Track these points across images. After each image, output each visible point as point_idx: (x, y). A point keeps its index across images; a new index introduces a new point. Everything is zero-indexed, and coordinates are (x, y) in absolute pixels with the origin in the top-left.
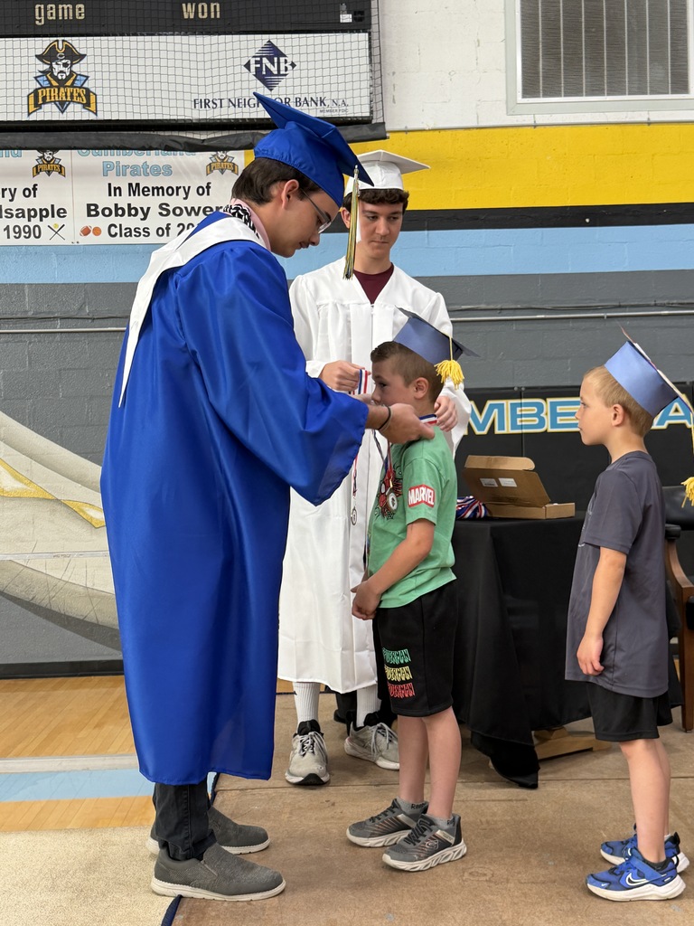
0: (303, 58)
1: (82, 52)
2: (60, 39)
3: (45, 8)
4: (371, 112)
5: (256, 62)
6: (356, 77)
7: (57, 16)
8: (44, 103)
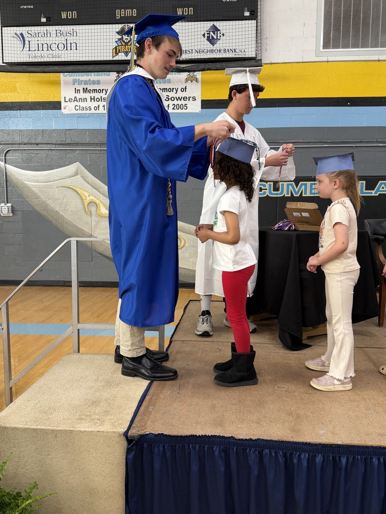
0: (228, 31)
2: (126, 25)
3: (120, 11)
4: (256, 55)
5: (208, 34)
6: (250, 39)
7: (125, 14)
8: (119, 52)
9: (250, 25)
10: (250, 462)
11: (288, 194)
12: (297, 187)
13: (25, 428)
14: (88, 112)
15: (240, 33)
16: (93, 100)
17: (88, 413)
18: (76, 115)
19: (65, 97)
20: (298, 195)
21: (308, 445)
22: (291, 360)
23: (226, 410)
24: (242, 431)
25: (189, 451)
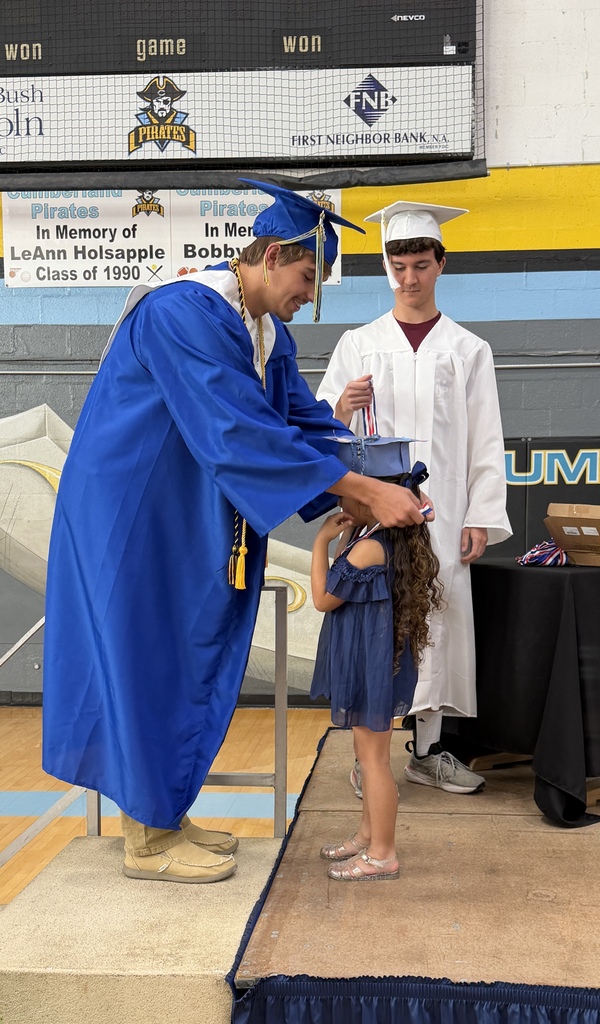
0: (405, 92)
1: (182, 89)
2: (161, 75)
3: (147, 44)
4: (473, 148)
5: (357, 97)
6: (458, 112)
7: (158, 52)
8: (145, 141)
9: (457, 79)
11: (551, 477)
12: (572, 462)
13: (22, 974)
14: (69, 283)
15: (435, 98)
16: (80, 256)
17: (147, 945)
18: (39, 292)
19: (13, 248)
20: (576, 482)
22: (561, 845)
23: (429, 936)
24: (464, 972)
25: (359, 1009)
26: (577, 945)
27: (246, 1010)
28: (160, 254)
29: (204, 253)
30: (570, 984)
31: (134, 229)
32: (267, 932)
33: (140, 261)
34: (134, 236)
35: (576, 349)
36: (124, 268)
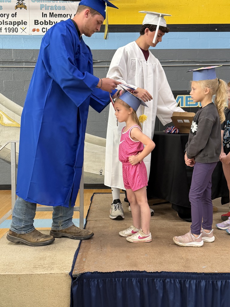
10: (157, 288)
17: (40, 264)
21: (195, 275)
22: (179, 229)
23: (137, 258)
24: (150, 269)
25: (115, 283)
26: (187, 260)
27: (77, 284)
28: (25, 23)
29: (42, 23)
30: (186, 272)
31: (16, 14)
32: (81, 259)
33: (18, 26)
34: (16, 17)
35: (176, 60)
36: (12, 28)
